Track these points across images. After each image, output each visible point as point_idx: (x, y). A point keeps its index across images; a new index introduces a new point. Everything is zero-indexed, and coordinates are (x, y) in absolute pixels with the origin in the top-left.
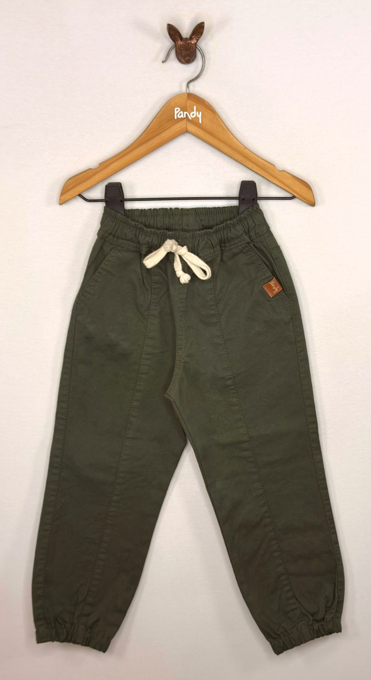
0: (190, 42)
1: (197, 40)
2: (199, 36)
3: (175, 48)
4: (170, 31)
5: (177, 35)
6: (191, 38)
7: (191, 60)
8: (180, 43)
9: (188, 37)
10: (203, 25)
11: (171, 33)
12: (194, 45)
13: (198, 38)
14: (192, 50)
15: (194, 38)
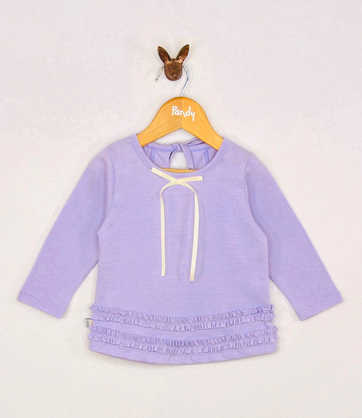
0: (176, 61)
1: (183, 60)
2: (184, 56)
3: (164, 68)
4: (160, 53)
5: (166, 56)
6: (178, 58)
7: (179, 77)
8: (168, 62)
9: (175, 57)
10: (188, 47)
11: (161, 54)
12: (180, 65)
13: (184, 58)
14: (179, 68)
15: (180, 58)
